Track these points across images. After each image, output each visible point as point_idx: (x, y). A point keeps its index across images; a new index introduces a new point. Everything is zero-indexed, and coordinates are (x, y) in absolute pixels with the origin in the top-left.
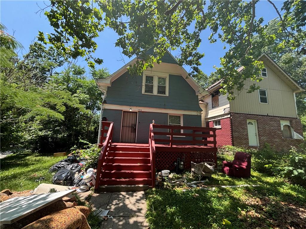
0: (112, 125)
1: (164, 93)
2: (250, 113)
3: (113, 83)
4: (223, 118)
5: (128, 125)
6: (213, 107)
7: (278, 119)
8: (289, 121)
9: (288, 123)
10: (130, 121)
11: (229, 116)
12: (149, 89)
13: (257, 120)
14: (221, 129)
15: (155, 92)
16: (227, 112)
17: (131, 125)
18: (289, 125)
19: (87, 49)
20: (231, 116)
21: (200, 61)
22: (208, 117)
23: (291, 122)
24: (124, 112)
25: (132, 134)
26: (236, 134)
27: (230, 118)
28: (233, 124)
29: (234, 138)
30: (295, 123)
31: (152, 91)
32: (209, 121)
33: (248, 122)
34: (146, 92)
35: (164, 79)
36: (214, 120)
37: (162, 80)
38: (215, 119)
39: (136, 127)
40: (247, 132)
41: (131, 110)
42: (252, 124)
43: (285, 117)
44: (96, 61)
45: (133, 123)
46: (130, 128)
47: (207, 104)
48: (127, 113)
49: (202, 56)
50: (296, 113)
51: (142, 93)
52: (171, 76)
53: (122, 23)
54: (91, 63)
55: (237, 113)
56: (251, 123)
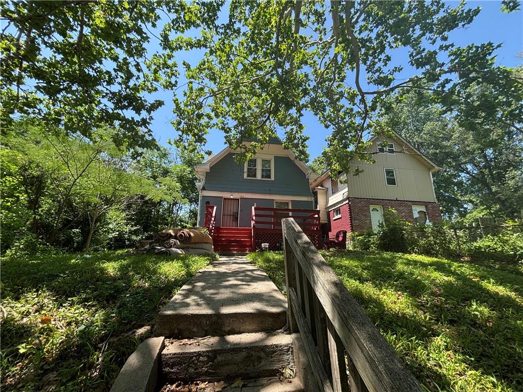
0: (215, 208)
1: (269, 177)
2: (373, 198)
3: (211, 168)
4: (342, 204)
5: (229, 214)
6: (333, 193)
7: (410, 203)
8: (424, 206)
9: (423, 209)
10: (231, 209)
11: (347, 201)
12: (252, 173)
13: (383, 206)
14: (341, 218)
15: (259, 176)
16: (345, 197)
17: (232, 214)
18: (425, 211)
19: (199, 144)
20: (349, 201)
21: (306, 143)
22: (329, 205)
23: (426, 207)
24: (224, 199)
25: (234, 223)
26: (356, 223)
27: (348, 203)
28: (352, 211)
29: (354, 227)
30: (431, 208)
31: (256, 175)
32: (330, 210)
33: (371, 208)
34: (248, 176)
35: (269, 162)
36: (334, 208)
37: (266, 162)
38: (336, 207)
39: (238, 215)
40: (371, 220)
41: (232, 197)
42: (377, 211)
43: (418, 202)
44: (206, 153)
45: (235, 211)
46: (232, 217)
47: (327, 189)
48: (227, 200)
49: (307, 139)
50: (434, 196)
51: (245, 178)
52: (276, 157)
53: (229, 128)
54: (202, 155)
55: (358, 198)
56: (376, 209)
